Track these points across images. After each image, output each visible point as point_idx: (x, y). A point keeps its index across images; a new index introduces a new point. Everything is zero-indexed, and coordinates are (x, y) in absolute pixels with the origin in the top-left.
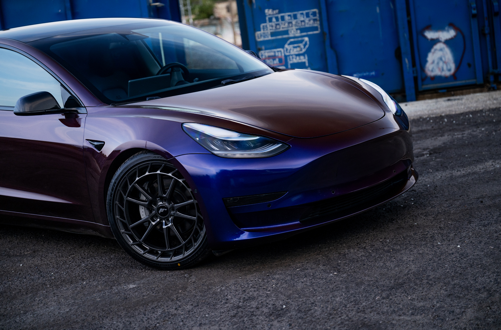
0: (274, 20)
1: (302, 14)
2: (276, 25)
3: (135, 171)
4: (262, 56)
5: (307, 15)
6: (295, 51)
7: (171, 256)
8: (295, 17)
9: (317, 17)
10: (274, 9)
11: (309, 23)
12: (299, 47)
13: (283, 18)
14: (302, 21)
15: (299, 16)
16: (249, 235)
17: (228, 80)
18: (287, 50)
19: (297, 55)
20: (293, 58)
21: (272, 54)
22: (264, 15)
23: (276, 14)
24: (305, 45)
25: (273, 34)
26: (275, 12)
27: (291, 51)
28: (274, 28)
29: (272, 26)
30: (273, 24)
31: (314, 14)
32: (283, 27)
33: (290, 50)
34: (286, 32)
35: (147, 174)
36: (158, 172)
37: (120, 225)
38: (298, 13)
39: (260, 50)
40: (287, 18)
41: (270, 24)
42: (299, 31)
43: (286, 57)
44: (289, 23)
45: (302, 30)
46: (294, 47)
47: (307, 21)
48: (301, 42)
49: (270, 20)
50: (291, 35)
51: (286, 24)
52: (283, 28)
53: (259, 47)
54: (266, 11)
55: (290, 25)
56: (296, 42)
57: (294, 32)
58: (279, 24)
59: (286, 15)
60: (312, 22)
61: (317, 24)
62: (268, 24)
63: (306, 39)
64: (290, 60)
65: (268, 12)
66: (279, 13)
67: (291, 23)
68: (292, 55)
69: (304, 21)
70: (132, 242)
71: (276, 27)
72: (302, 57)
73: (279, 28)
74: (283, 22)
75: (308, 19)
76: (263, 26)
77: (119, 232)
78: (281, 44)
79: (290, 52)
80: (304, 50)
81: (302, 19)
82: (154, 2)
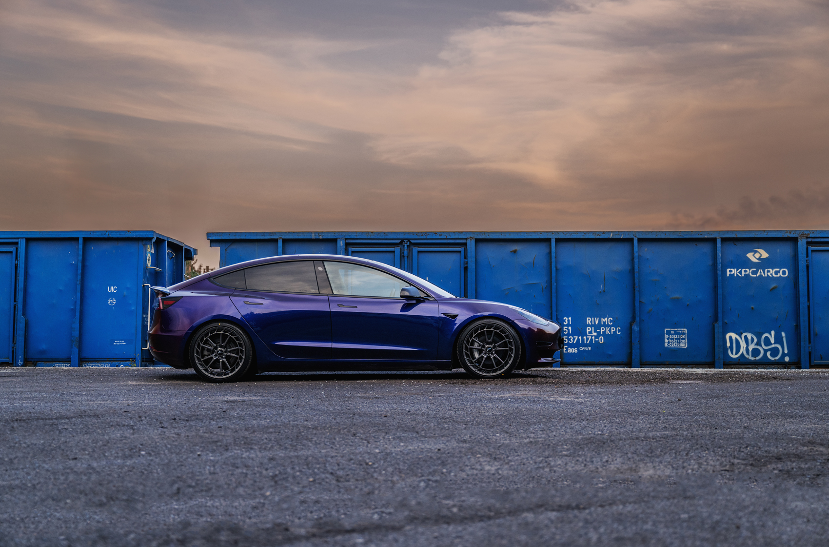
82: (151, 266)
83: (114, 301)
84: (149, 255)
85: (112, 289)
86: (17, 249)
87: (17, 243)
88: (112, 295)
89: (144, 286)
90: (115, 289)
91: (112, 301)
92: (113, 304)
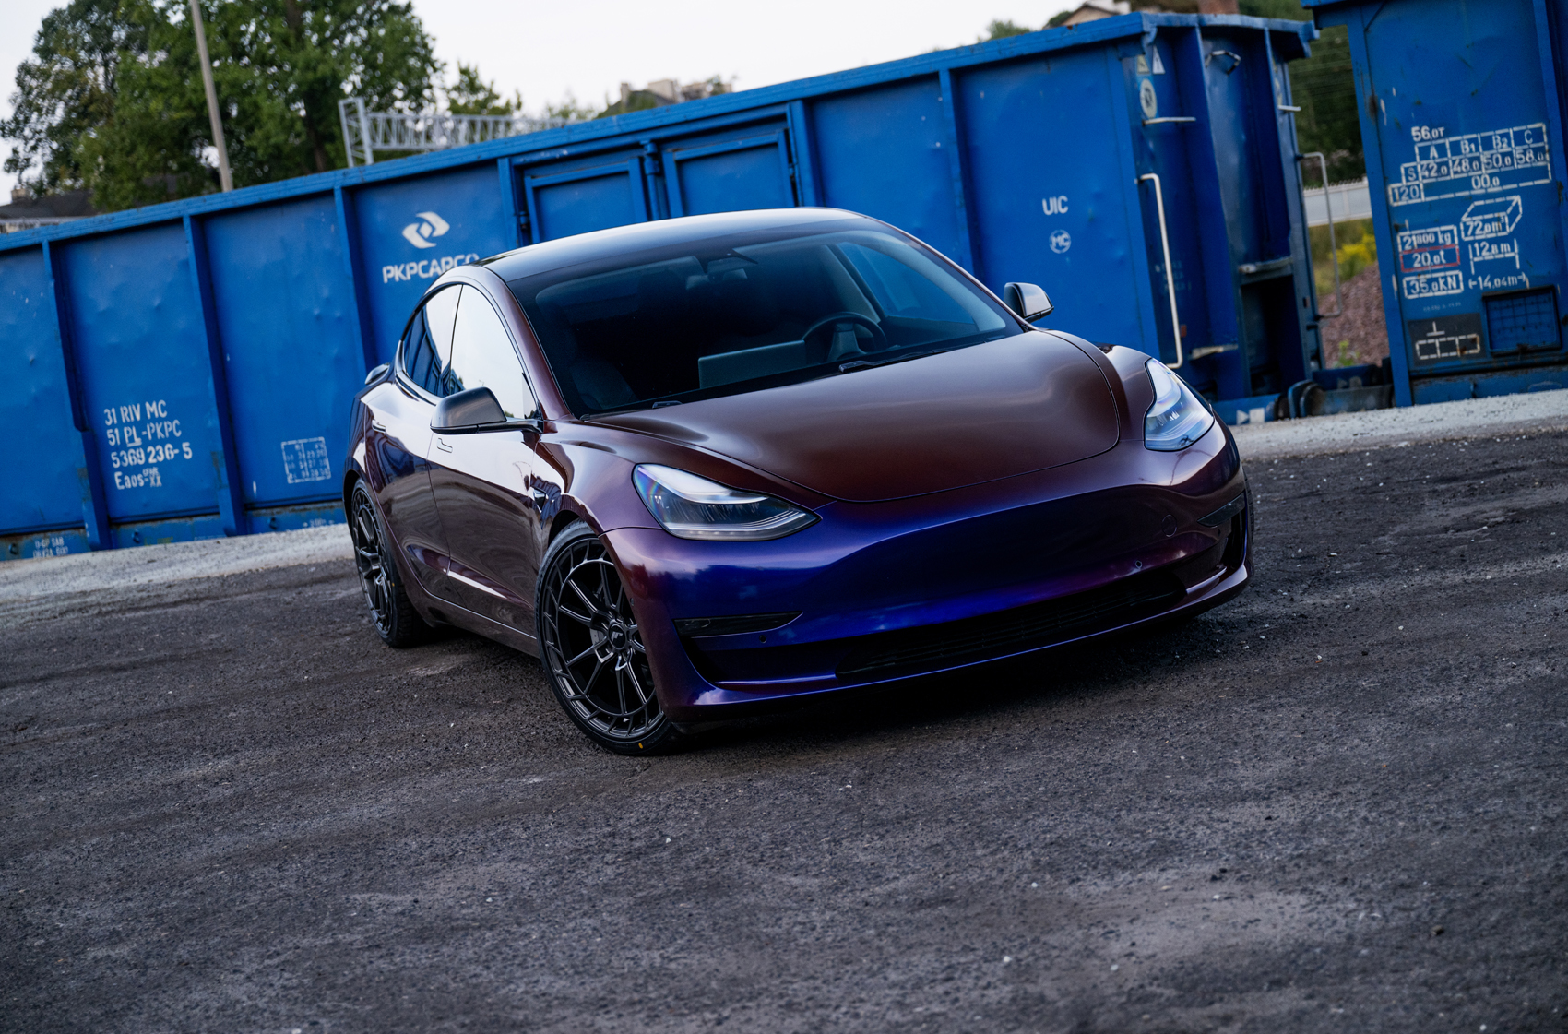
0: (1434, 152)
1: (1507, 135)
2: (1440, 165)
3: (567, 555)
4: (1404, 244)
5: (1519, 139)
6: (1487, 232)
7: (612, 723)
8: (1487, 144)
9: (1545, 143)
10: (1432, 127)
11: (1523, 158)
12: (1498, 219)
13: (1456, 148)
14: (1504, 155)
15: (1496, 140)
16: (726, 697)
17: (855, 364)
18: (1466, 228)
19: (1491, 241)
20: (1481, 249)
21: (1430, 239)
22: (1410, 142)
23: (1439, 138)
24: (1512, 217)
25: (1430, 189)
26: (1435, 133)
27: (1478, 232)
28: (1433, 174)
29: (1430, 170)
30: (1432, 163)
31: (1537, 135)
32: (1457, 169)
33: (1475, 228)
34: (1465, 183)
35: (585, 561)
36: (601, 560)
37: (554, 659)
38: (1496, 135)
39: (1398, 229)
40: (1465, 147)
41: (1425, 163)
42: (1496, 181)
43: (1463, 245)
44: (1471, 160)
45: (1505, 177)
46: (1484, 221)
47: (1517, 154)
48: (1503, 207)
49: (1425, 153)
50: (1477, 191)
51: (1465, 163)
52: (1456, 173)
53: (1396, 222)
54: (1414, 131)
55: (1475, 164)
56: (1491, 208)
57: (1484, 183)
58: (1446, 164)
59: (1464, 139)
60: (1530, 154)
61: (1544, 161)
62: (1419, 163)
63: (1517, 199)
64: (1475, 255)
65: (1419, 133)
66: (1447, 135)
67: (1478, 159)
68: (1479, 242)
69: (1510, 154)
70: (572, 693)
71: (1438, 171)
72: (1505, 247)
73: (1449, 174)
74: (1457, 158)
75: (1519, 149)
76: (1406, 169)
77: (552, 672)
78: (1450, 213)
79: (1473, 234)
80: (1509, 229)
81: (1506, 149)
82: (1160, 114)
83: (1066, 240)
84: (1146, 85)
85: (1055, 206)
86: (786, 133)
87: (782, 118)
88: (1057, 222)
89: (1141, 182)
90: (1064, 204)
91: (1061, 240)
92: (1063, 247)
